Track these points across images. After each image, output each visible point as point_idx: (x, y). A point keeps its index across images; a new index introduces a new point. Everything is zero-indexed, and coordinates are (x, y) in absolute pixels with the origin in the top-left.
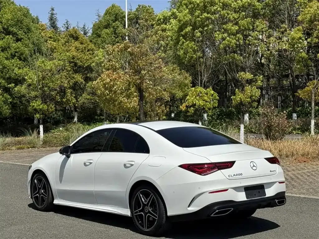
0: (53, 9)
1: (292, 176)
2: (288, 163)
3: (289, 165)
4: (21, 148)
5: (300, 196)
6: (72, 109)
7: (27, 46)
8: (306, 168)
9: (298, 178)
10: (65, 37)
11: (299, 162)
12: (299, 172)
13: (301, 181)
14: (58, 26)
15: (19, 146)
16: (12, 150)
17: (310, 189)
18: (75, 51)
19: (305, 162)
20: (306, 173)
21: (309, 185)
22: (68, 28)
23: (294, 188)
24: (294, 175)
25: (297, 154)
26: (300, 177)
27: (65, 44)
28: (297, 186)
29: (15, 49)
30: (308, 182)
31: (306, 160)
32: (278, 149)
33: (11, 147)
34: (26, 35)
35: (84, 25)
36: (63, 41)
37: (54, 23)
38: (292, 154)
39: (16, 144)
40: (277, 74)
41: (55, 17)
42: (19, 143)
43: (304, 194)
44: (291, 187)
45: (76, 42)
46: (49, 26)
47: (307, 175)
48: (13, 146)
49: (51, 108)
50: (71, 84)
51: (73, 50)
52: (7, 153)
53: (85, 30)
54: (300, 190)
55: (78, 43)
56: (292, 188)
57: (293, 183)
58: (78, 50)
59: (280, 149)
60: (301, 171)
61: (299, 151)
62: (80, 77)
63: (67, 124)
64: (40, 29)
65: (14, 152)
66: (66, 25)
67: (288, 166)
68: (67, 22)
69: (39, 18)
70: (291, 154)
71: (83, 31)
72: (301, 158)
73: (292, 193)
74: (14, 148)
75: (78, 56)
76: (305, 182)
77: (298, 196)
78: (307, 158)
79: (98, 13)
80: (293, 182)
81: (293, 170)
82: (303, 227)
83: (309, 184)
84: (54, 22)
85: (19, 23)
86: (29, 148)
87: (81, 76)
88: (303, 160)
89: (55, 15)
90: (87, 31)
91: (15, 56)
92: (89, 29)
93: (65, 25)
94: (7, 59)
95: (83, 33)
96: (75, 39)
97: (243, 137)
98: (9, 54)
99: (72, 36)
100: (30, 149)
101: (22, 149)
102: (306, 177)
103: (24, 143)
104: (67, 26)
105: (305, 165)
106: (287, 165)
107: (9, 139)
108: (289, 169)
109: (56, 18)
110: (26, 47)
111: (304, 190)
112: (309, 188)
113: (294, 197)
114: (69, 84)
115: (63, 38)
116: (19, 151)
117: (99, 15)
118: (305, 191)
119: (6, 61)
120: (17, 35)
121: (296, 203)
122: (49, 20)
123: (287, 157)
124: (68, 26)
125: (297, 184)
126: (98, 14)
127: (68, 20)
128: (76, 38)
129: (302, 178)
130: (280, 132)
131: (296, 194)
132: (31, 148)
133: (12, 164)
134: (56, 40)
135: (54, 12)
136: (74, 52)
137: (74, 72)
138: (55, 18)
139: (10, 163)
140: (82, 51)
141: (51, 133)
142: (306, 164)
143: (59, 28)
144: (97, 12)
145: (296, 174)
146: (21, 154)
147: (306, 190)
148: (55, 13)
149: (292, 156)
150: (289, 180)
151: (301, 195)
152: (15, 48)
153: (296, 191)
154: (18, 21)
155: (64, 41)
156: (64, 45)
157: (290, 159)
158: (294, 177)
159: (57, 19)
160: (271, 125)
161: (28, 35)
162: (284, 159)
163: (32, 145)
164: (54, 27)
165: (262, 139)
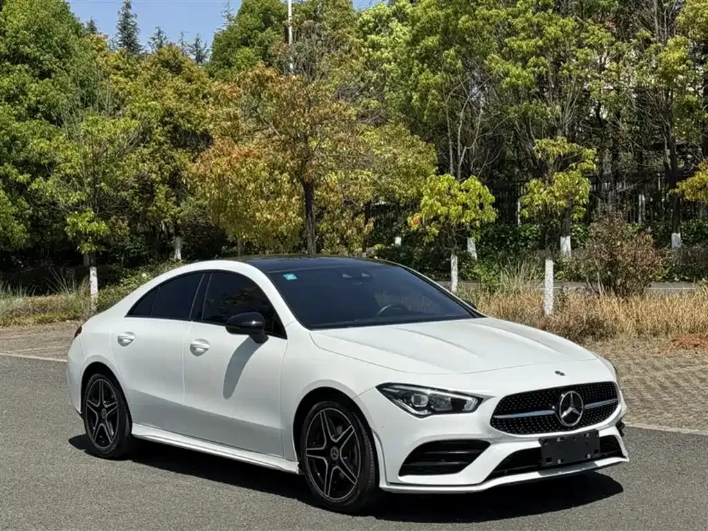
0: (128, 6)
1: (663, 380)
2: (657, 350)
3: (658, 355)
4: (47, 320)
5: (680, 430)
6: (172, 231)
7: (63, 88)
8: (698, 362)
9: (677, 385)
10: (152, 66)
11: (683, 347)
12: (681, 370)
13: (685, 393)
14: (140, 44)
15: (43, 315)
16: (25, 324)
17: (704, 414)
18: (175, 98)
19: (696, 346)
20: (697, 374)
21: (703, 403)
22: (160, 46)
23: (667, 410)
24: (668, 377)
25: (678, 327)
26: (681, 382)
27: (151, 82)
28: (675, 406)
29: (37, 96)
30: (701, 395)
31: (698, 343)
32: (635, 315)
33: (23, 319)
34: (62, 63)
35: (198, 40)
36: (146, 75)
37: (129, 36)
38: (668, 329)
39: (34, 312)
40: (636, 144)
41: (133, 22)
42: (43, 308)
43: (689, 425)
44: (659, 409)
45: (176, 78)
46: (120, 43)
47: (700, 378)
48: (28, 315)
49: (120, 228)
50: (165, 173)
51: (169, 96)
52: (13, 333)
53: (200, 51)
54: (681, 416)
55: (181, 80)
56: (662, 411)
57: (666, 397)
58: (180, 95)
59: (638, 315)
60: (685, 369)
61: (682, 320)
62: (187, 156)
63: (158, 265)
64: (94, 49)
65: (29, 330)
66: (157, 40)
67: (656, 357)
68: (159, 33)
69: (96, 25)
70: (665, 328)
71: (195, 53)
72: (687, 338)
73: (660, 424)
74: (30, 320)
75: (180, 109)
76: (693, 396)
77: (674, 430)
78: (700, 337)
79: (226, 11)
80: (666, 395)
81: (668, 367)
82: (683, 511)
83: (703, 401)
84: (130, 34)
85: (41, 34)
86: (64, 320)
87: (189, 154)
88: (692, 342)
89: (134, 19)
90: (204, 52)
91: (37, 110)
92: (207, 48)
93: (154, 39)
94: (19, 118)
95: (194, 57)
96: (173, 71)
97: (552, 290)
98: (23, 106)
99: (166, 64)
100: (68, 321)
101: (50, 323)
102: (697, 382)
103: (54, 308)
104: (158, 43)
105: (696, 353)
106: (655, 355)
107: (19, 301)
108: (657, 364)
109: (135, 25)
110: (62, 90)
111: (690, 415)
112: (702, 409)
113: (665, 433)
114: (162, 173)
115: (148, 68)
116: (40, 326)
117: (230, 15)
118: (692, 417)
119: (16, 125)
120: (41, 62)
121: (669, 449)
122: (120, 29)
123: (655, 335)
124: (162, 41)
125: (674, 401)
126: (227, 14)
127: (162, 30)
128: (177, 69)
129: (687, 384)
130: (639, 277)
131: (670, 425)
132: (70, 319)
133: (18, 358)
134: (129, 73)
135: (131, 12)
136: (173, 100)
137: (172, 146)
138: (133, 24)
139: (13, 355)
140: (191, 98)
141: (122, 285)
142: (698, 352)
143: (141, 46)
144: (226, 9)
145: (675, 376)
146: (44, 334)
147: (696, 415)
148: (133, 14)
149: (667, 334)
150: (657, 391)
151: (681, 427)
152: (36, 93)
153: (671, 418)
154: (40, 30)
155: (149, 77)
156: (150, 86)
157: (663, 340)
158: (668, 384)
159: (138, 27)
160: (618, 262)
161: (64, 64)
162: (646, 339)
163: (72, 313)
164: (129, 45)
165: (598, 293)
